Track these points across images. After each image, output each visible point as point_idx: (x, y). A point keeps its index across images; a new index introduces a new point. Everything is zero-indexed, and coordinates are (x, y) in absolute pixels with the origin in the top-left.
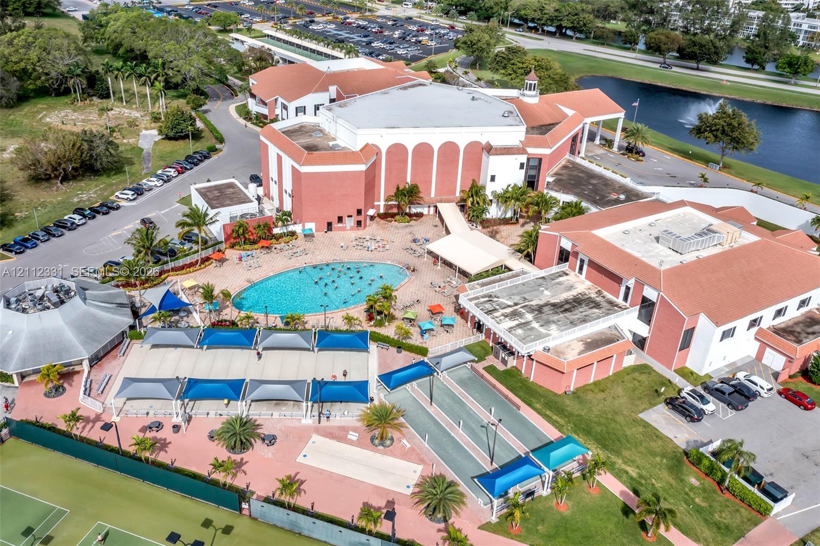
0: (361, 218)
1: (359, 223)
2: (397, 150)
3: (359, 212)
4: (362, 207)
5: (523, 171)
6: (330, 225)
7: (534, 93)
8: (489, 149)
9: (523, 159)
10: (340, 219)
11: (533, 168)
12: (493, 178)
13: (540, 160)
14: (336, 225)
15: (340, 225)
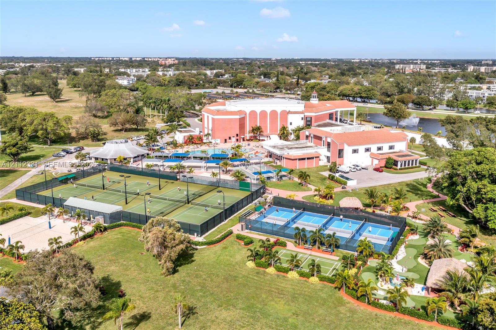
0: (238, 138)
1: (237, 140)
2: (253, 113)
3: (237, 135)
4: (238, 133)
5: (303, 121)
6: (226, 140)
7: (316, 99)
8: (290, 112)
9: (302, 116)
10: (230, 138)
11: (309, 121)
12: (291, 124)
13: (311, 118)
14: (228, 140)
15: (230, 140)
